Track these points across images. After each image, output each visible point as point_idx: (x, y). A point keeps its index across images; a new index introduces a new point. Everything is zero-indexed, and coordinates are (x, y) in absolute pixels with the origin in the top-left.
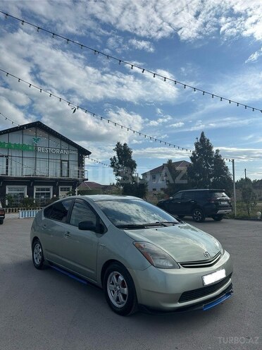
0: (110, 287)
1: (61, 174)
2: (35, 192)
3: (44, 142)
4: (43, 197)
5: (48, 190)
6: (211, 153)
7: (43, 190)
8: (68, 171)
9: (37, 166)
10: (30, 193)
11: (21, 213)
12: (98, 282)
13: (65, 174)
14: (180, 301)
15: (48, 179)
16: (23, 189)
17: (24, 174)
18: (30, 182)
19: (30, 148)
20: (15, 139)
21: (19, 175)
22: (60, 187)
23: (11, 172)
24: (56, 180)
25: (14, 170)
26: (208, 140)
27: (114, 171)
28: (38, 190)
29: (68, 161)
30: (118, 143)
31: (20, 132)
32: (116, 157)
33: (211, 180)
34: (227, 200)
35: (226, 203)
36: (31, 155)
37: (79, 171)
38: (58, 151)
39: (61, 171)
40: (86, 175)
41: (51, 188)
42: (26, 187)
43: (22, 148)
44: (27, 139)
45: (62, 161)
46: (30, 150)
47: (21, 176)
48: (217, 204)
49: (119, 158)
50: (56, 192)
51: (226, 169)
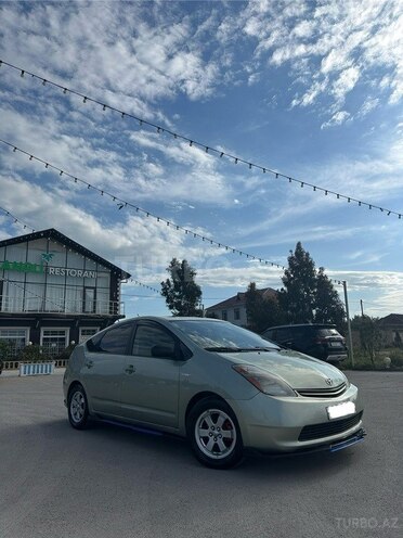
0: (199, 433)
1: (84, 308)
2: (42, 336)
3: (59, 259)
4: (54, 345)
5: (63, 333)
6: (312, 272)
7: (54, 333)
8: (95, 303)
9: (48, 295)
10: (35, 338)
11: (23, 368)
12: (181, 429)
13: (89, 307)
14: (301, 439)
15: (63, 317)
16: (23, 333)
17: (27, 308)
18: (35, 321)
19: (38, 269)
20: (16, 255)
21: (18, 310)
22: (81, 329)
23: (7, 305)
24: (76, 317)
25: (11, 303)
26: (307, 254)
27: (167, 301)
28: (46, 333)
29: (95, 288)
30: (174, 260)
31: (23, 244)
32: (171, 280)
33: (314, 312)
34: (339, 340)
35: (338, 344)
36: (40, 279)
37: (111, 304)
38: (80, 273)
39: (84, 303)
40: (122, 310)
41: (67, 330)
42: (28, 329)
43: (25, 269)
44: (34, 255)
45: (85, 288)
46: (38, 272)
47: (21, 312)
48: (326, 346)
49: (174, 282)
50: (74, 336)
51: (335, 294)
